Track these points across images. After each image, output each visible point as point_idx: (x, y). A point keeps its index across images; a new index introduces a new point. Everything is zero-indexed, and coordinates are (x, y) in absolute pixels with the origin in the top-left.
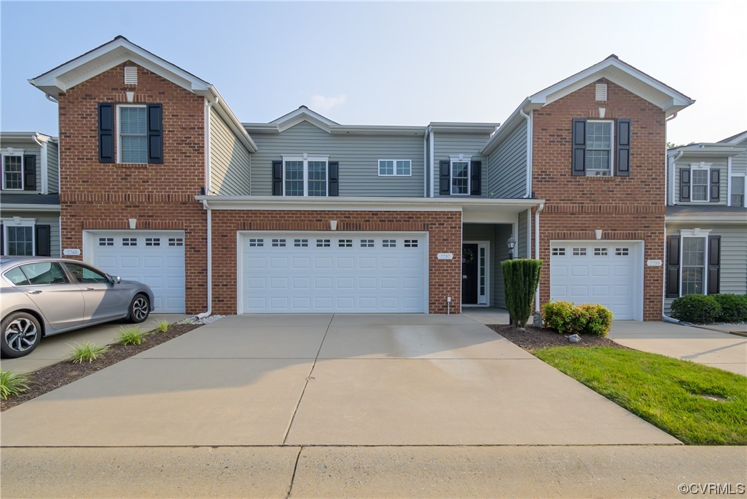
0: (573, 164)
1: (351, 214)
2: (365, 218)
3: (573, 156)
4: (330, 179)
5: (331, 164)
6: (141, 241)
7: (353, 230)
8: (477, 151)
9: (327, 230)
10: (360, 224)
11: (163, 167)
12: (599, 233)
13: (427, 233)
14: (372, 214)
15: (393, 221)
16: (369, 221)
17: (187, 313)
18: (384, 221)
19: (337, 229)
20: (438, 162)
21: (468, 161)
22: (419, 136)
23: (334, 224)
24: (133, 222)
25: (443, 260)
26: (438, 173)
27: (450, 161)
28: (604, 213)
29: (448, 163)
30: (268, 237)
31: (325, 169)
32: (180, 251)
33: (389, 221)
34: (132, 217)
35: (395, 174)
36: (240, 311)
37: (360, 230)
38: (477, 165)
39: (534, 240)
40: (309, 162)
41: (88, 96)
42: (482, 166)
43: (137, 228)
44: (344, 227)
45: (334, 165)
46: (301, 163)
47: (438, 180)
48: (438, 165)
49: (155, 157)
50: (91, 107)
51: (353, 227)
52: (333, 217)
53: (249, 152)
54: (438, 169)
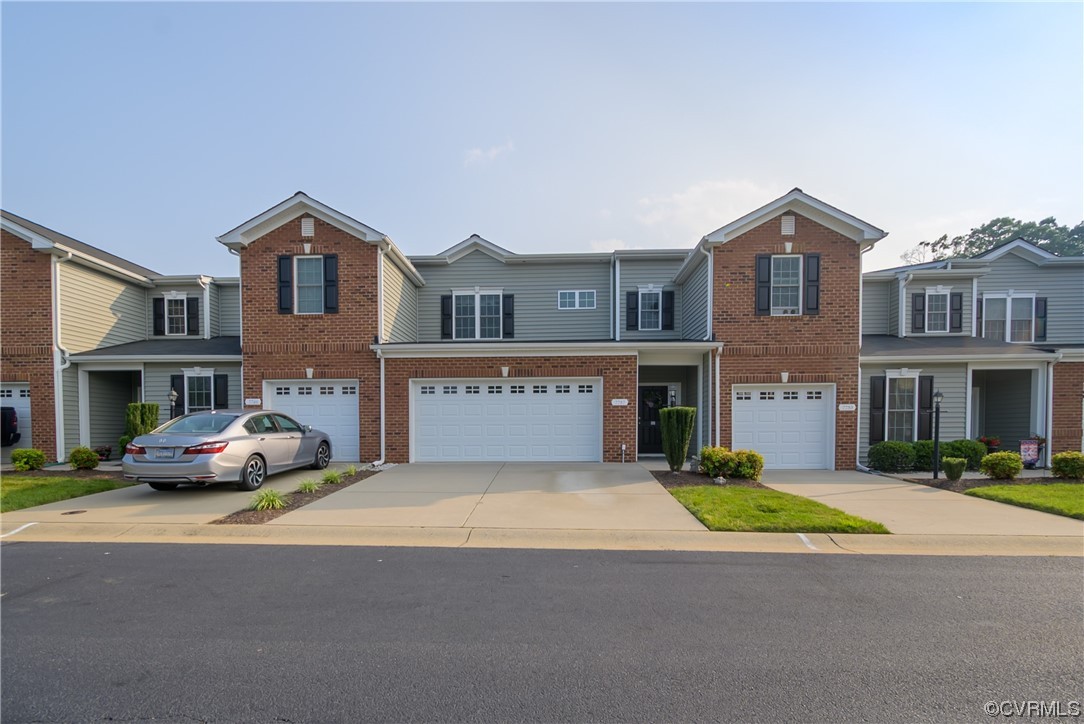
0: (757, 302)
1: (523, 360)
2: (538, 363)
3: (758, 295)
4: (504, 313)
5: (505, 297)
6: (316, 390)
8: (669, 280)
9: (498, 377)
10: (532, 370)
11: (338, 317)
12: (785, 376)
13: (602, 378)
14: (544, 360)
15: (566, 367)
16: (541, 367)
17: (361, 462)
18: (556, 367)
19: (509, 376)
20: (625, 293)
21: (659, 291)
22: (603, 264)
23: (505, 370)
24: (310, 372)
25: (617, 407)
26: (625, 306)
27: (638, 293)
28: (790, 355)
29: (636, 294)
30: (439, 384)
31: (499, 303)
32: (354, 400)
33: (561, 366)
34: (309, 366)
35: (577, 307)
36: (412, 459)
38: (669, 296)
39: (714, 384)
40: (482, 296)
41: (268, 249)
42: (676, 296)
43: (313, 378)
44: (516, 373)
45: (509, 299)
46: (472, 297)
47: (625, 314)
48: (625, 297)
49: (331, 307)
50: (271, 260)
51: (525, 374)
52: (505, 364)
53: (416, 287)
54: (625, 301)
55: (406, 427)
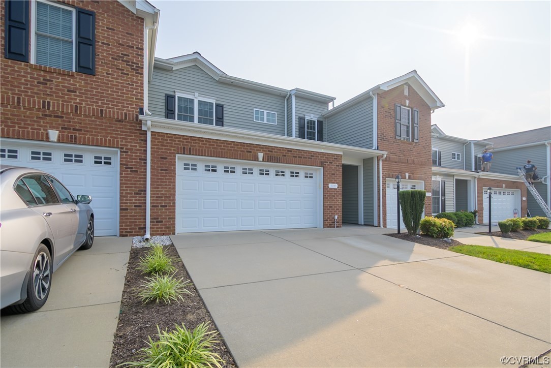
0: (396, 131)
1: (273, 149)
2: (283, 153)
3: (396, 127)
4: (217, 117)
6: (58, 157)
7: (275, 162)
8: (320, 114)
9: (255, 161)
10: (279, 158)
12: (407, 175)
14: (288, 151)
15: (301, 157)
16: (285, 156)
17: (122, 235)
18: (296, 157)
19: (263, 161)
20: (298, 117)
21: (316, 120)
23: (261, 156)
24: (54, 134)
25: (332, 189)
26: (298, 125)
28: (409, 164)
29: (304, 119)
30: (201, 162)
32: (113, 172)
33: (299, 157)
34: (52, 128)
35: (265, 121)
36: (179, 231)
37: (279, 163)
38: (320, 123)
39: (379, 177)
40: (199, 101)
42: (324, 125)
43: (59, 141)
44: (268, 159)
45: (220, 107)
48: (298, 120)
49: (86, 67)
51: (275, 160)
52: (260, 150)
54: (298, 123)
55: (173, 200)
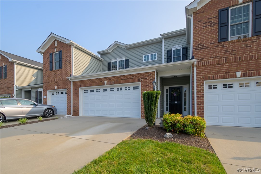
0: (220, 35)
1: (111, 78)
2: (116, 79)
4: (126, 66)
5: (126, 60)
6: (60, 93)
7: (112, 84)
8: (184, 43)
9: (104, 85)
10: (114, 82)
11: (62, 70)
12: (239, 74)
13: (140, 82)
14: (119, 77)
16: (117, 80)
18: (123, 79)
19: (107, 85)
20: (166, 51)
21: (181, 48)
23: (106, 82)
26: (166, 56)
29: (171, 51)
30: (89, 89)
33: (125, 79)
34: (56, 86)
35: (150, 60)
36: (80, 115)
37: (114, 84)
38: (185, 49)
40: (119, 61)
42: (188, 49)
43: (57, 89)
44: (109, 83)
46: (116, 62)
48: (166, 53)
51: (112, 83)
52: (106, 80)
53: (101, 61)
55: (78, 104)
